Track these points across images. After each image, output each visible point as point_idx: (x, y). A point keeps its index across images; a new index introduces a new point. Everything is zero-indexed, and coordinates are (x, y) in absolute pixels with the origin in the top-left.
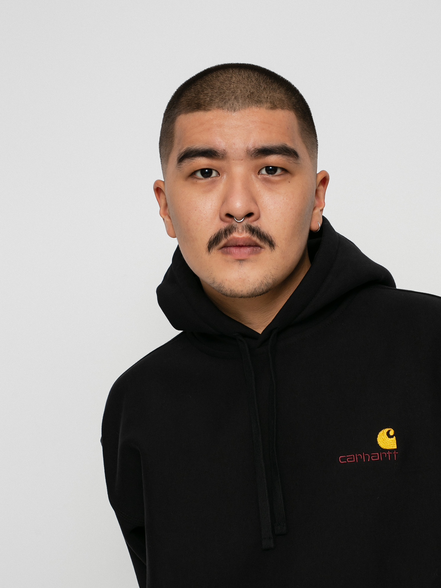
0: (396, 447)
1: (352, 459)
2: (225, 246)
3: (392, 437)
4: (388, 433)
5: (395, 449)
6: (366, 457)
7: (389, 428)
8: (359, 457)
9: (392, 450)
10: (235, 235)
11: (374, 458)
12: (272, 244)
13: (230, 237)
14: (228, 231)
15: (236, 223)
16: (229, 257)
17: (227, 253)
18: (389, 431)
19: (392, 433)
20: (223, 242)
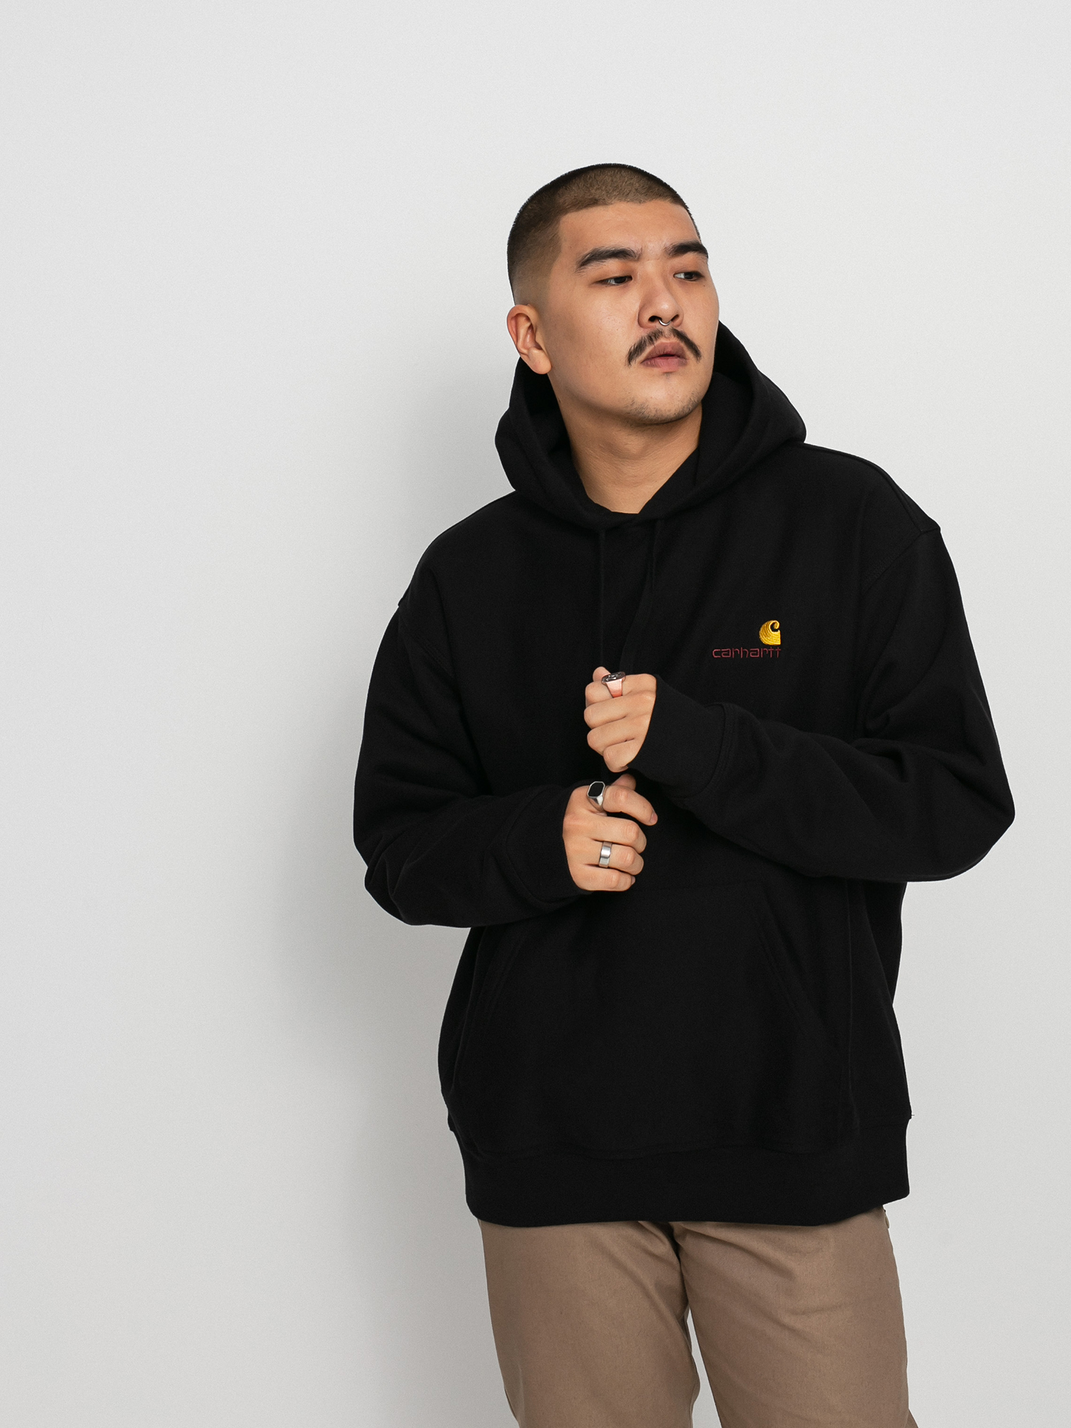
0: (779, 643)
1: (727, 653)
2: (647, 359)
3: (776, 630)
4: (772, 627)
5: (778, 645)
6: (744, 653)
7: (774, 620)
8: (736, 652)
9: (775, 647)
10: (662, 340)
11: (752, 654)
12: (697, 353)
13: (657, 343)
14: (654, 336)
15: (662, 327)
16: (656, 370)
17: (653, 366)
18: (774, 623)
19: (777, 625)
20: (648, 349)
